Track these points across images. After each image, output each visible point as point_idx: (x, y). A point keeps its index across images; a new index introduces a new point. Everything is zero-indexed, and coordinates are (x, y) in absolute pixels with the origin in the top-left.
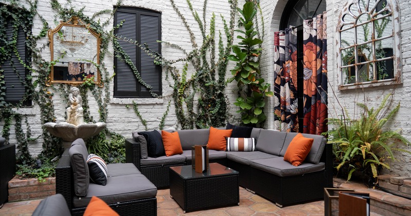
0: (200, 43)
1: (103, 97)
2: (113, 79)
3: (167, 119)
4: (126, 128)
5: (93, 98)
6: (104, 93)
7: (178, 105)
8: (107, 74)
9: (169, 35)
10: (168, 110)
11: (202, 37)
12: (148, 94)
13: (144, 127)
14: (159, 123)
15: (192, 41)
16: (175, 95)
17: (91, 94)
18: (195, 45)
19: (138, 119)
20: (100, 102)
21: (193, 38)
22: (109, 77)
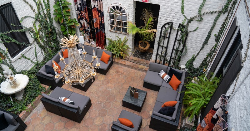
0: (35, 8)
1: (8, 62)
2: (8, 52)
3: (37, 51)
4: (23, 66)
5: (4, 65)
6: (8, 60)
7: (38, 43)
8: (4, 51)
9: (21, 13)
10: (36, 47)
11: (35, 4)
12: (25, 47)
13: (30, 60)
14: (34, 55)
15: (32, 9)
16: (36, 40)
17: (3, 64)
18: (34, 11)
19: (26, 60)
20: (8, 65)
21: (32, 7)
22: (6, 52)
